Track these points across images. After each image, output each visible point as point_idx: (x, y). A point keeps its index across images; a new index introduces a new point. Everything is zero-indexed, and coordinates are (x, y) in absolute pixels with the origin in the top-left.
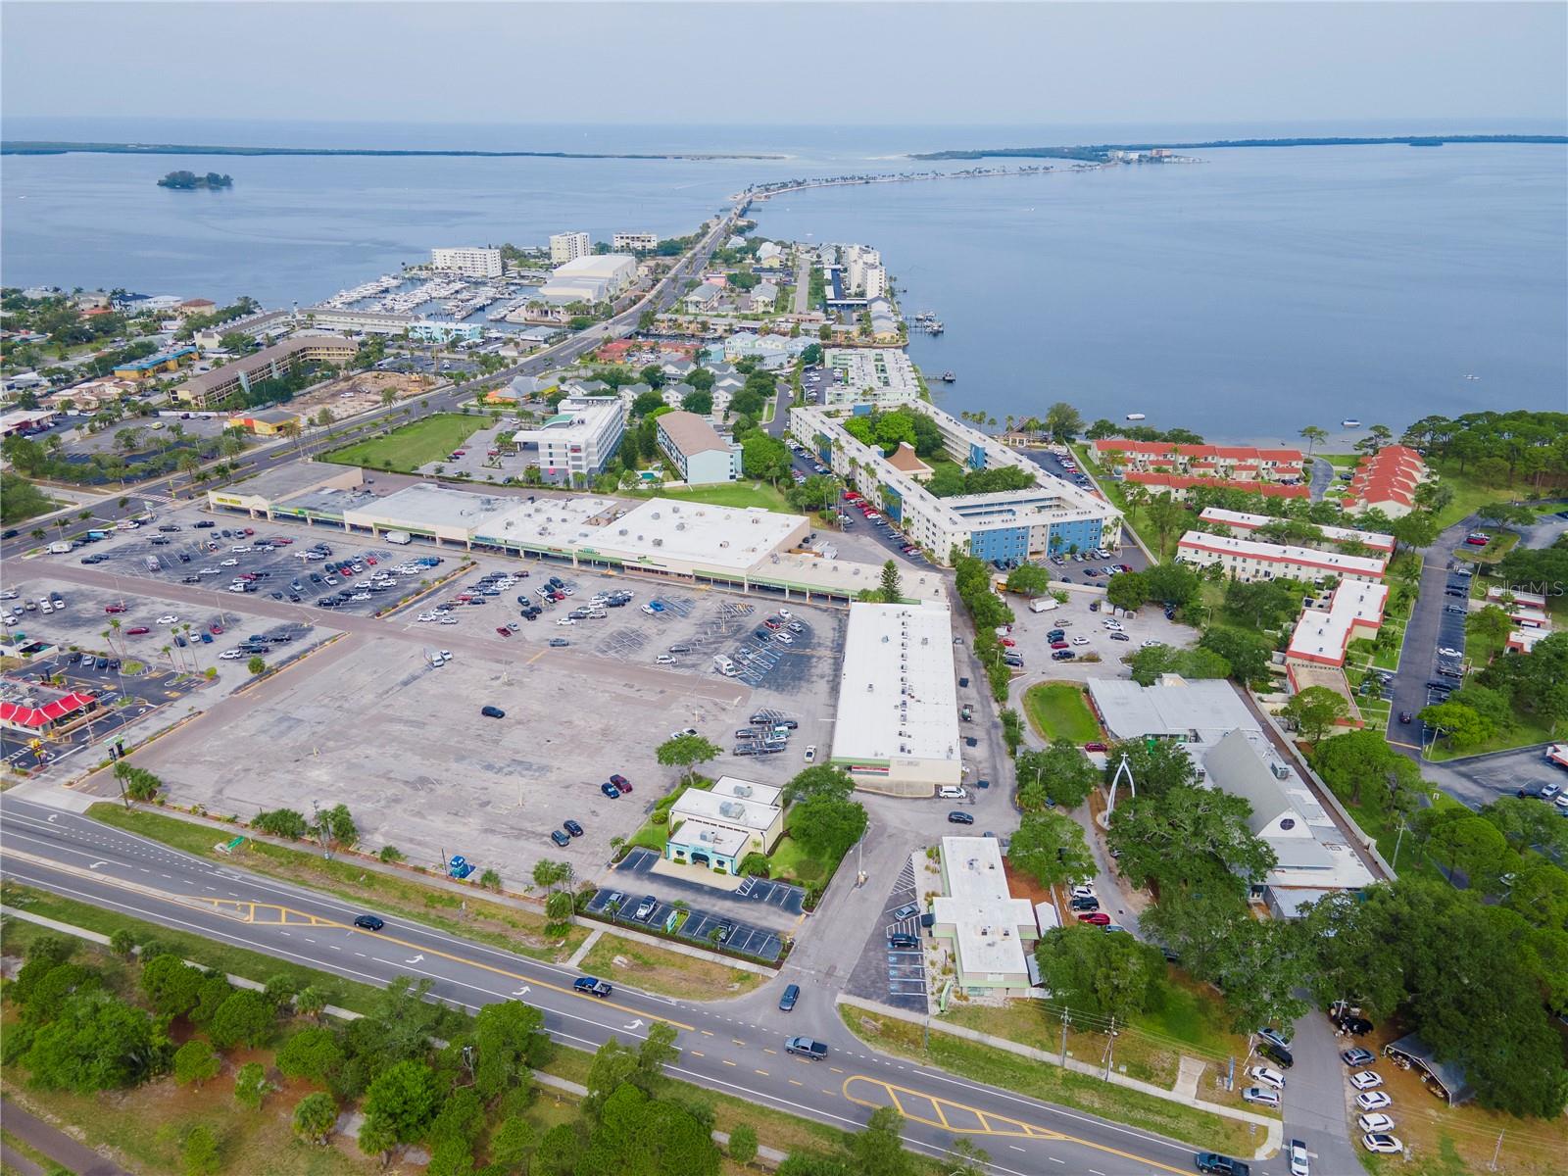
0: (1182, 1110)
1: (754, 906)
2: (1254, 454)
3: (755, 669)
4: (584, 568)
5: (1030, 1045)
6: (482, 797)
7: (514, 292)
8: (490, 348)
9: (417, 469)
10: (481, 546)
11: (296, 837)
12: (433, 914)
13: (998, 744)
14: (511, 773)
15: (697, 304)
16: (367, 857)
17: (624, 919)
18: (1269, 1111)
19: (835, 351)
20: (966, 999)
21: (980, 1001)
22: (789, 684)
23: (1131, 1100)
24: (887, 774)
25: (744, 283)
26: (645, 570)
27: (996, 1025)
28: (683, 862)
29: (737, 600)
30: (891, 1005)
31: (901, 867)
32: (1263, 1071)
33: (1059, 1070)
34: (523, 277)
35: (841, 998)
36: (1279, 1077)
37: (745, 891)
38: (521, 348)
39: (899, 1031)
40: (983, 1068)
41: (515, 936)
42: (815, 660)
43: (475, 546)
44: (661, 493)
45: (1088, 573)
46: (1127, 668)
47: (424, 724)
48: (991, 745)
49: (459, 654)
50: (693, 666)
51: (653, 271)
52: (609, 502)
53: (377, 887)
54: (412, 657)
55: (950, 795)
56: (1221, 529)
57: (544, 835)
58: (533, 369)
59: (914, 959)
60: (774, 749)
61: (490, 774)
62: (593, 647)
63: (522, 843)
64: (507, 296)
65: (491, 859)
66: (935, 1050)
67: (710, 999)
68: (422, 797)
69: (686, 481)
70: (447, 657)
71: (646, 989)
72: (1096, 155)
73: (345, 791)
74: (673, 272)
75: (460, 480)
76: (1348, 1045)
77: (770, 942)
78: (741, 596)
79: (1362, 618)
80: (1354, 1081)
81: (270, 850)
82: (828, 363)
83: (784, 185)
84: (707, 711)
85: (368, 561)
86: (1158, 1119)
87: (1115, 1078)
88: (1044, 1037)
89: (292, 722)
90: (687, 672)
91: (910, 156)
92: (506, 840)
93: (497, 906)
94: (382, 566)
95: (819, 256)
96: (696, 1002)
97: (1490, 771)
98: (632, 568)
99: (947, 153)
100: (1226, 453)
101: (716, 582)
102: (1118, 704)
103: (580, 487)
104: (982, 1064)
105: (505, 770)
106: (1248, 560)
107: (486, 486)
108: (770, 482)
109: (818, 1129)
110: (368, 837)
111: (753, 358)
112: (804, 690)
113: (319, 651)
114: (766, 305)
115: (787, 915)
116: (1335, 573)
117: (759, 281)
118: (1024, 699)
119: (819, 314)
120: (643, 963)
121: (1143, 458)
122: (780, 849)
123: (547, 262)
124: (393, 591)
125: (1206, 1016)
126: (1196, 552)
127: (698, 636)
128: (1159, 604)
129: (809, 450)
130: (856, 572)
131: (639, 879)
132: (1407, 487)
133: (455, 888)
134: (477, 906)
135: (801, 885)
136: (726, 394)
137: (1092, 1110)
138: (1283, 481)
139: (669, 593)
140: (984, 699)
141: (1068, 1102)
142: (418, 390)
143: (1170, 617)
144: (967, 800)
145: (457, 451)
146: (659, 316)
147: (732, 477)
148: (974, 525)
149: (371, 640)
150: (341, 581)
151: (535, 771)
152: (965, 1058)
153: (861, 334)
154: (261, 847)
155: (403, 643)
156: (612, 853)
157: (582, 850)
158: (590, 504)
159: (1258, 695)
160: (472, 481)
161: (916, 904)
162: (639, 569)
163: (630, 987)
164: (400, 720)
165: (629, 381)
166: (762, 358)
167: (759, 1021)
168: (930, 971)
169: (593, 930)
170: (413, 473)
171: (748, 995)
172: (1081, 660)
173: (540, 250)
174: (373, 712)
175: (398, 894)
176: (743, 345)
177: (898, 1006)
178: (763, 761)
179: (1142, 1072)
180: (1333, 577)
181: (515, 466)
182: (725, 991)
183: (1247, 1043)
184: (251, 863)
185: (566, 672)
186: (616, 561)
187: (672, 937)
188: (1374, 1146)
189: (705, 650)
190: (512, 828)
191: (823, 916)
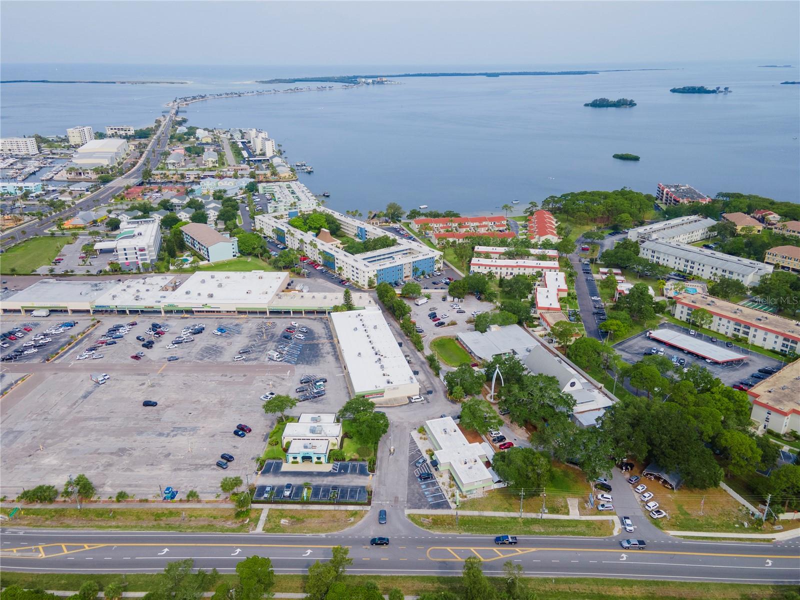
0: (577, 522)
1: (344, 476)
2: (485, 219)
3: (291, 355)
4: (168, 315)
5: (503, 511)
6: (164, 452)
7: (51, 163)
8: (52, 196)
9: (36, 271)
10: (99, 311)
11: (51, 500)
12: (162, 524)
13: (428, 372)
14: (176, 435)
15: (174, 164)
16: (106, 502)
17: (277, 499)
18: (610, 512)
19: (264, 184)
20: (466, 497)
21: (472, 496)
22: (312, 360)
23: (555, 524)
24: (383, 396)
25: (196, 151)
26: (207, 312)
27: (484, 506)
28: (297, 463)
29: (265, 321)
30: (432, 509)
31: (408, 441)
32: (602, 496)
33: (520, 519)
34: (54, 154)
35: (407, 512)
36: (610, 497)
37: (336, 470)
38: (74, 195)
39: (441, 521)
40: (487, 528)
41: (219, 524)
42: (320, 345)
43: (95, 312)
44: (198, 269)
45: (434, 283)
46: (472, 326)
47: (108, 418)
48: (425, 373)
49: (113, 375)
50: (256, 359)
51: (137, 147)
52: (170, 278)
53: (118, 517)
54: (83, 382)
55: (417, 400)
56: (487, 256)
57: (211, 465)
58: (86, 206)
59: (434, 484)
60: (320, 394)
61: (163, 438)
62: (193, 357)
63: (200, 472)
64: (48, 165)
65: (185, 484)
66: (461, 525)
67: (342, 529)
68: (126, 460)
69: (209, 260)
70: (106, 377)
71: (306, 533)
72: (351, 80)
73: (72, 467)
74: (149, 147)
75: (67, 275)
76: (628, 476)
77: (360, 493)
78: (266, 318)
79: (560, 288)
80: (637, 490)
81: (36, 512)
82: (261, 191)
83: (194, 98)
84: (274, 381)
85: (25, 329)
86: (569, 529)
87: (545, 516)
88: (507, 505)
89: (16, 434)
90: (255, 363)
91: (256, 82)
92: (189, 473)
93: (200, 510)
94: (35, 331)
95: (231, 135)
96: (335, 533)
97: (630, 346)
98: (198, 312)
99: (276, 80)
100: (473, 220)
101: (249, 312)
102: (475, 343)
103: (146, 270)
104: (485, 526)
105: (172, 434)
106: (503, 268)
107: (86, 277)
108: (256, 256)
109: (423, 579)
110: (100, 490)
111: (220, 191)
112: (322, 362)
113: (15, 388)
114: (214, 163)
115: (363, 477)
116: (540, 270)
117: (203, 150)
118: (431, 347)
119: (244, 166)
120: (297, 520)
121: (437, 226)
122: (345, 445)
123: (66, 144)
124: (50, 345)
125: (568, 477)
126: (479, 267)
127: (251, 343)
128: (471, 294)
129: (270, 237)
130: (325, 298)
131: (276, 476)
132: (551, 228)
133: (170, 506)
134: (188, 512)
135: (364, 460)
136: (213, 212)
137: (541, 533)
138: (500, 231)
139: (225, 322)
140: (412, 350)
141: (530, 533)
142: (12, 225)
143: (479, 299)
144: (425, 402)
145: (57, 258)
146: (154, 172)
147: (234, 256)
148: (377, 266)
149: (49, 376)
150: (11, 344)
151: (190, 431)
152: (476, 525)
153: (272, 175)
154: (28, 512)
155: (72, 374)
156: (255, 466)
157: (237, 468)
158: (158, 280)
159: (531, 329)
160: (75, 275)
161: (423, 457)
162: (203, 312)
163: (297, 534)
164: (91, 419)
165: (153, 210)
166: (225, 191)
167: (372, 533)
168: (444, 488)
169: (262, 509)
170: (32, 274)
171: (360, 522)
172: (448, 325)
173: (60, 138)
174: (70, 417)
175: (134, 518)
176: (211, 184)
177: (436, 509)
178: (316, 402)
179: (554, 510)
180: (539, 271)
181: (101, 263)
182: (347, 524)
183: (590, 485)
184: (26, 523)
185: (184, 374)
186: (187, 309)
187: (307, 503)
188: (656, 516)
189: (259, 350)
190: (190, 465)
191: (381, 473)
